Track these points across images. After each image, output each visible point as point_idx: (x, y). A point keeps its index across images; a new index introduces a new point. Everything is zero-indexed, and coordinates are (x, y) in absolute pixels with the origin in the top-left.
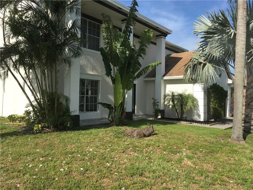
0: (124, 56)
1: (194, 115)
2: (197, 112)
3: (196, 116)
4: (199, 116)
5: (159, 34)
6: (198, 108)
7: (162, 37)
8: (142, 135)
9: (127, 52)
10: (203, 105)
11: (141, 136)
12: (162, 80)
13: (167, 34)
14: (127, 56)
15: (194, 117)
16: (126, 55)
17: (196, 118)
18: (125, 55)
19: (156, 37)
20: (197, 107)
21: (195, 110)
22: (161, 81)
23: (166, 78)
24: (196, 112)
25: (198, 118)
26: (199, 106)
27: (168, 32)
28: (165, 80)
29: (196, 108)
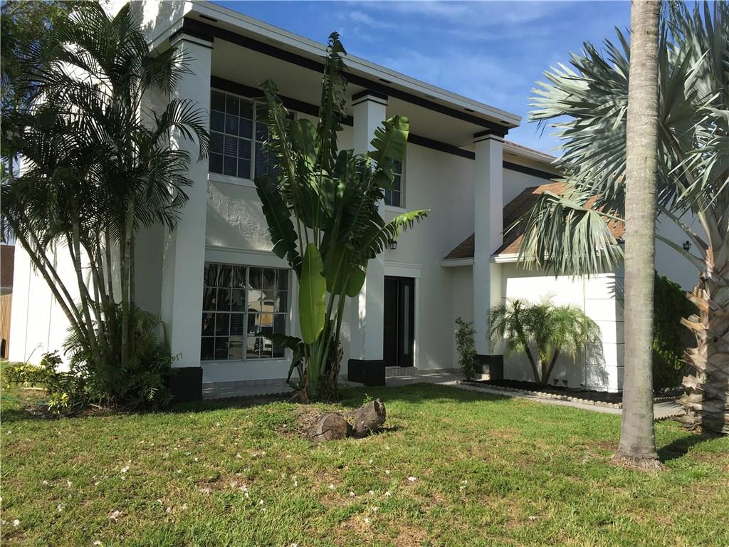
0: (330, 196)
1: (587, 374)
2: (599, 364)
3: (596, 378)
4: (604, 375)
5: (481, 128)
6: (601, 352)
7: (491, 136)
8: (340, 431)
9: (341, 186)
10: (615, 341)
11: (339, 434)
12: (491, 265)
13: (508, 128)
14: (340, 196)
15: (588, 380)
16: (338, 193)
17: (595, 382)
18: (336, 196)
19: (475, 137)
20: (596, 347)
21: (592, 356)
22: (488, 267)
23: (503, 258)
24: (593, 363)
25: (601, 383)
26: (604, 345)
27: (508, 123)
28: (503, 265)
29: (594, 351)
